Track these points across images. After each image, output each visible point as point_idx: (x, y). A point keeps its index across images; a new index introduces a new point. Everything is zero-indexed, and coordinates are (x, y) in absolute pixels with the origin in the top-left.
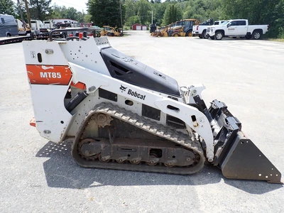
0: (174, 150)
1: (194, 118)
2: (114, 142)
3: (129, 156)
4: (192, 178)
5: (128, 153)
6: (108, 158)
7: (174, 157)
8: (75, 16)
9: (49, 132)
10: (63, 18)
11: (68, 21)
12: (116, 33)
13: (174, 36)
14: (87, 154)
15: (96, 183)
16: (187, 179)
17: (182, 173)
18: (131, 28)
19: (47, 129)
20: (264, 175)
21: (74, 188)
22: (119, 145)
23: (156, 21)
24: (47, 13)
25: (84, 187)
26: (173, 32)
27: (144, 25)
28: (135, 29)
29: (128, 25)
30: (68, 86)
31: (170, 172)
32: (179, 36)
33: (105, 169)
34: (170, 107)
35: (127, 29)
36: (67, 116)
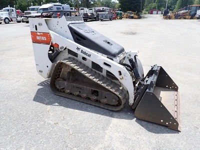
0: (105, 93)
1: (120, 73)
2: (73, 82)
3: (80, 92)
4: (115, 114)
5: (79, 90)
6: (68, 91)
7: (106, 97)
8: (110, 4)
9: (42, 72)
10: (102, 6)
11: (105, 8)
12: (136, 16)
13: (180, 19)
14: (58, 87)
15: (57, 104)
16: (111, 113)
17: (109, 109)
18: (149, 13)
19: (41, 70)
20: (165, 122)
21: (44, 104)
22: (74, 85)
23: (171, 7)
24: (92, 3)
25: (49, 105)
26: (179, 16)
27: (159, 10)
28: (152, 13)
29: (147, 11)
30: (49, 46)
31: (102, 107)
32: (185, 18)
33: (66, 98)
34: (105, 64)
35: (145, 14)
36: (50, 64)
